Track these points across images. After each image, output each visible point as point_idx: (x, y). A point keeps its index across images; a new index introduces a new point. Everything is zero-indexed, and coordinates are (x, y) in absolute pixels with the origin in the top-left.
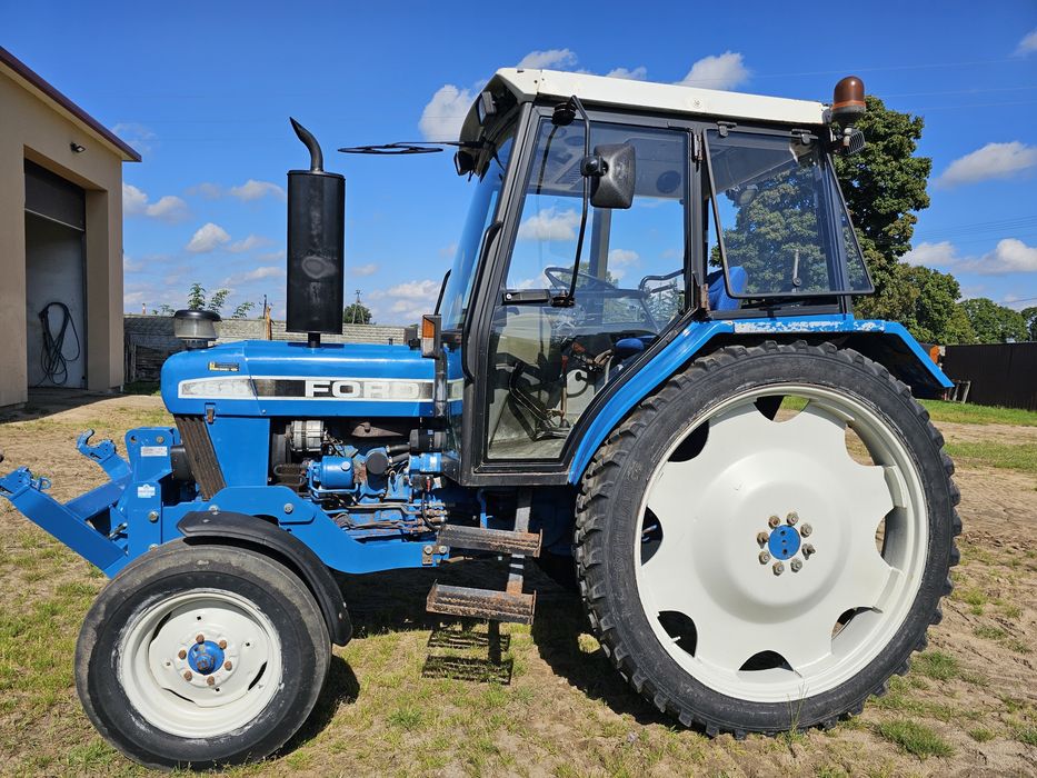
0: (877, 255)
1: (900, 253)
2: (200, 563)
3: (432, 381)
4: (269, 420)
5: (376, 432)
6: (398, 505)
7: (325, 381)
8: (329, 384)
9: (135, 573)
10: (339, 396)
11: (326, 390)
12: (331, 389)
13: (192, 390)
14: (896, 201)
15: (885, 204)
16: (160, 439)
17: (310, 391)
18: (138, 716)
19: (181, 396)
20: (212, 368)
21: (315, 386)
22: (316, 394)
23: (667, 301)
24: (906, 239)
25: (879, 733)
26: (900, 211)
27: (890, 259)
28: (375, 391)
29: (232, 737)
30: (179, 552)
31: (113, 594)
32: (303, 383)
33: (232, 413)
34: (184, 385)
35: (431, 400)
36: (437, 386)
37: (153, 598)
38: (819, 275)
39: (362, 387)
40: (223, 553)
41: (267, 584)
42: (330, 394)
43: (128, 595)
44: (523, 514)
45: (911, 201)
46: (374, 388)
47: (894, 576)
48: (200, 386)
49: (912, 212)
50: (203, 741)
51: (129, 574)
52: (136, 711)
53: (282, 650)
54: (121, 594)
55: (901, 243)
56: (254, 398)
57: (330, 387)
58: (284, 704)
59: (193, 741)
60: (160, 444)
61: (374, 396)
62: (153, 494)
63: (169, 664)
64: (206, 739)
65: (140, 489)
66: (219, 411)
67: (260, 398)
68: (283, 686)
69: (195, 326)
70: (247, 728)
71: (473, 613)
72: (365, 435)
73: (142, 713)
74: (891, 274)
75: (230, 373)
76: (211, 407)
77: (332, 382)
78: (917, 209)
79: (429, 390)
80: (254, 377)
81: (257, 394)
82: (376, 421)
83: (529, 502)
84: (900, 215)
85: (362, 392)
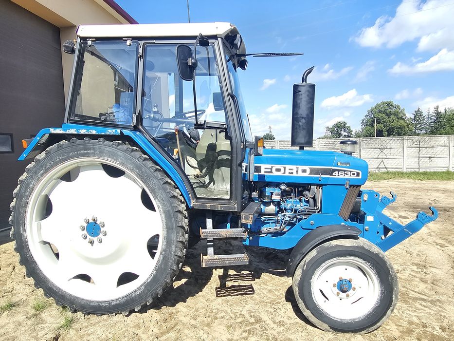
23: (433, 117)
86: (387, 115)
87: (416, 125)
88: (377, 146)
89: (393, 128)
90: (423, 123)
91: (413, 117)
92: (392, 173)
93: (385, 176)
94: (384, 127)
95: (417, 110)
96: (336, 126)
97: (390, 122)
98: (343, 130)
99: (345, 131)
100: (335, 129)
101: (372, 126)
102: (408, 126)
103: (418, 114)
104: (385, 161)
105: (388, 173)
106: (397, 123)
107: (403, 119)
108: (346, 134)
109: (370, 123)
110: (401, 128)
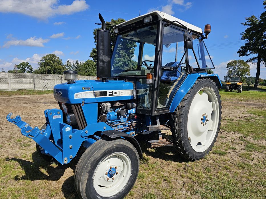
0: (127, 57)
1: (132, 57)
2: (115, 145)
3: (133, 90)
4: (97, 103)
5: (120, 104)
6: (123, 123)
7: (111, 91)
8: (112, 92)
9: (98, 152)
10: (114, 95)
11: (111, 94)
12: (112, 94)
13: (78, 96)
14: (131, 45)
15: (129, 45)
16: (58, 113)
17: (108, 94)
18: (98, 195)
19: (75, 98)
20: (83, 89)
21: (109, 93)
22: (109, 95)
23: (76, 66)
24: (133, 54)
25: (214, 153)
26: (131, 47)
27: (130, 58)
28: (122, 93)
29: (121, 192)
30: (109, 144)
31: (92, 160)
32: (106, 92)
33: (89, 102)
34: (76, 95)
35: (133, 95)
36: (134, 91)
37: (103, 159)
38: (116, 61)
39: (119, 92)
40: (119, 141)
41: (129, 147)
42: (112, 95)
43: (97, 159)
44: (158, 121)
45: (133, 46)
46: (122, 92)
47: (213, 123)
48: (80, 94)
49: (134, 48)
50: (114, 196)
51: (96, 153)
52: (98, 194)
53: (132, 165)
54: (95, 160)
55: (132, 55)
56: (95, 97)
57: (112, 93)
58: (133, 179)
59: (112, 197)
60: (58, 114)
61: (122, 95)
62: (70, 130)
63: (101, 178)
64: (115, 195)
65: (66, 129)
66: (86, 102)
67: (96, 97)
68: (132, 174)
69: (71, 76)
70: (124, 189)
71: (161, 146)
72: (118, 105)
73: (99, 194)
74: (130, 61)
75: (88, 90)
76: (83, 101)
77: (113, 91)
78: (134, 47)
79: (133, 92)
80: (94, 91)
81: (95, 96)
82: (121, 102)
83: (158, 118)
84: (131, 48)
85: (119, 94)
86: (53, 61)
87: (68, 69)
88: (42, 78)
89: (56, 69)
90: (71, 68)
91: (66, 65)
92: (50, 91)
93: (47, 92)
94: (52, 68)
95: (68, 61)
96: (22, 64)
97: (55, 66)
98: (26, 67)
99: (28, 68)
100: (21, 66)
101: (44, 67)
102: (64, 69)
103: (68, 64)
104: (46, 85)
105: (48, 91)
106: (58, 67)
107: (61, 65)
108: (29, 70)
109: (43, 65)
110: (60, 69)
